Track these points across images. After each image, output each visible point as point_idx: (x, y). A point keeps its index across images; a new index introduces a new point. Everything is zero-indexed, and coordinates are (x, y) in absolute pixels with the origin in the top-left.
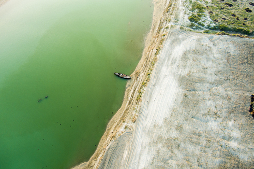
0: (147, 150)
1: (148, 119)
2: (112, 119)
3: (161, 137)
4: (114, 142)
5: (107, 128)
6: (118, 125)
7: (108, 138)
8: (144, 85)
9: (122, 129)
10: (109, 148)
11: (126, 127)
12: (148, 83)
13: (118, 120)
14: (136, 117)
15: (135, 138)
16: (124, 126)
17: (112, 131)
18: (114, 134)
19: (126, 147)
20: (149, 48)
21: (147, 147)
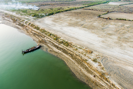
0: (129, 52)
1: (94, 44)
2: (74, 72)
3: (116, 42)
4: (112, 76)
5: (85, 81)
6: (86, 68)
7: (101, 83)
8: (57, 39)
9: (95, 65)
10: (120, 84)
11: (95, 61)
12: (58, 36)
13: (79, 67)
14: (87, 49)
15: (112, 56)
16: (92, 62)
17: (91, 76)
18: (98, 75)
19: (121, 66)
20: (28, 32)
21: (126, 51)
